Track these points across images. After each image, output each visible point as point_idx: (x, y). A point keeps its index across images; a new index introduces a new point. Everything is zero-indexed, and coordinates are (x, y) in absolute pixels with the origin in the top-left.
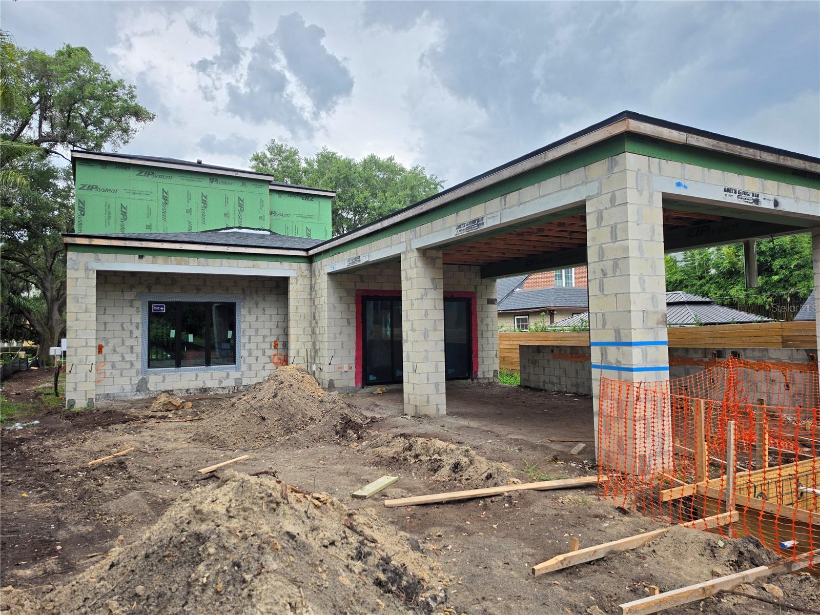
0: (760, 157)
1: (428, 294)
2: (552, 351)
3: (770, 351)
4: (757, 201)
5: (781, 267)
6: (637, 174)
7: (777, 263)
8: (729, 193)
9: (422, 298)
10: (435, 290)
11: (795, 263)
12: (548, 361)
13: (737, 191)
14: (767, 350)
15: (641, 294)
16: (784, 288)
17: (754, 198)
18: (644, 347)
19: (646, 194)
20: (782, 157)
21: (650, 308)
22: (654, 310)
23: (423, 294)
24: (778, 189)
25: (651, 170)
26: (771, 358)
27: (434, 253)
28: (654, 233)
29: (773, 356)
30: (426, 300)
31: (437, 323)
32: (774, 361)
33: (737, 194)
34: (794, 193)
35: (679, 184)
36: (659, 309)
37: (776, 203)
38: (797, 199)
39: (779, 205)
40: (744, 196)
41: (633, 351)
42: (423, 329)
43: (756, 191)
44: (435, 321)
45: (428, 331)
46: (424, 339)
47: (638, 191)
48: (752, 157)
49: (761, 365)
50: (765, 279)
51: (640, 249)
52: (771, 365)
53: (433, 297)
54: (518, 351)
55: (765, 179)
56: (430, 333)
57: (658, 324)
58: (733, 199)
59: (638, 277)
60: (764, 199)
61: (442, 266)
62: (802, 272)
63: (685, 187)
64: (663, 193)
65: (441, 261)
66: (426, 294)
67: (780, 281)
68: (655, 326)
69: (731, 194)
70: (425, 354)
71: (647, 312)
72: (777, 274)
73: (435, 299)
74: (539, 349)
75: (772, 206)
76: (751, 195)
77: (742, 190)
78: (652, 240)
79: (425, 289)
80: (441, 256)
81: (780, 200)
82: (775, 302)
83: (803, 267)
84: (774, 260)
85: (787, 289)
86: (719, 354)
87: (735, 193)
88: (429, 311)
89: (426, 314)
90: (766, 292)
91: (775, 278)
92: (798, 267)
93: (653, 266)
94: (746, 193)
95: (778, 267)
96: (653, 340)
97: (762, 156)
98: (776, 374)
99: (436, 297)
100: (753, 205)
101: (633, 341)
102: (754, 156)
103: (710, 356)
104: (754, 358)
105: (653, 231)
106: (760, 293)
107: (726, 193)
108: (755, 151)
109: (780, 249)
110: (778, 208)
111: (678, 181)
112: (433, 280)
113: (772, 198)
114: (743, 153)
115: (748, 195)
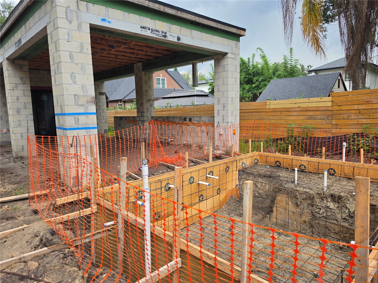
0: (164, 10)
1: (18, 87)
2: (126, 119)
3: (202, 118)
4: (165, 36)
5: (256, 81)
6: (66, 9)
7: (255, 79)
8: (144, 30)
9: (13, 90)
10: (24, 84)
11: (261, 79)
12: (125, 124)
13: (151, 29)
14: (201, 117)
15: (72, 85)
16: (257, 90)
17: (163, 34)
18: (76, 116)
19: (75, 23)
20: (179, 12)
21: (81, 93)
22: (84, 94)
23: (14, 87)
24: (180, 31)
25: (80, 8)
26: (202, 121)
27: (21, 62)
28: (83, 48)
29: (203, 120)
30: (17, 91)
31: (27, 104)
32: (203, 122)
33: (151, 31)
34: (191, 34)
35: (104, 20)
36: (89, 94)
37: (179, 39)
38: (193, 38)
39: (181, 40)
40: (156, 32)
41: (66, 118)
42: (16, 108)
43: (165, 31)
44: (25, 103)
45: (20, 109)
46: (17, 114)
47: (68, 20)
48: (158, 9)
49: (199, 125)
50: (250, 86)
51: (71, 57)
52: (202, 124)
53: (23, 89)
54: (113, 119)
55: (172, 24)
56: (21, 110)
57: (87, 102)
58: (148, 33)
59: (70, 74)
60: (170, 35)
61: (28, 70)
62: (264, 83)
63: (109, 22)
64: (90, 24)
65: (27, 67)
66: (16, 87)
67: (256, 87)
68: (85, 104)
69: (146, 30)
70: (18, 122)
71: (78, 96)
72: (255, 84)
73: (24, 90)
74: (121, 118)
75: (176, 40)
76: (161, 32)
77: (154, 28)
78: (81, 52)
79: (16, 84)
80: (27, 64)
81: (181, 37)
82: (253, 96)
83: (265, 80)
84: (254, 77)
85: (258, 90)
86: (185, 119)
87: (149, 29)
88: (19, 97)
89: (18, 99)
90: (251, 91)
91: (254, 85)
92: (263, 80)
93: (83, 69)
94: (157, 31)
95: (255, 80)
96: (84, 112)
97: (165, 10)
98: (204, 128)
99: (25, 89)
100: (163, 38)
101: (66, 112)
102: (159, 8)
103: (182, 120)
104: (196, 121)
105: (82, 46)
106: (248, 92)
107: (142, 29)
108: (160, 6)
109: (257, 72)
110: (180, 42)
111: (103, 18)
112: (21, 78)
113: (176, 35)
114: (150, 6)
115: (159, 32)
